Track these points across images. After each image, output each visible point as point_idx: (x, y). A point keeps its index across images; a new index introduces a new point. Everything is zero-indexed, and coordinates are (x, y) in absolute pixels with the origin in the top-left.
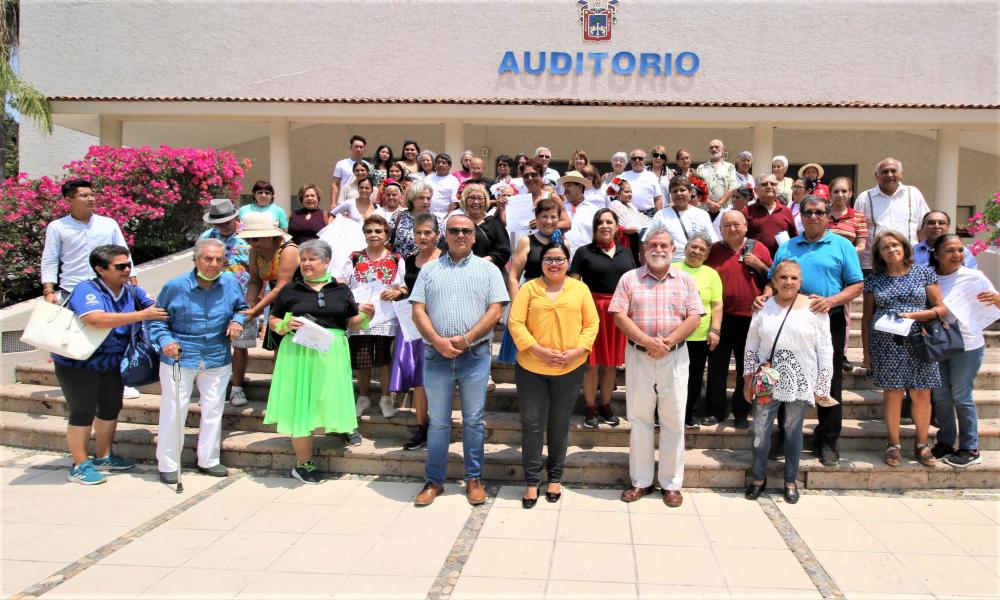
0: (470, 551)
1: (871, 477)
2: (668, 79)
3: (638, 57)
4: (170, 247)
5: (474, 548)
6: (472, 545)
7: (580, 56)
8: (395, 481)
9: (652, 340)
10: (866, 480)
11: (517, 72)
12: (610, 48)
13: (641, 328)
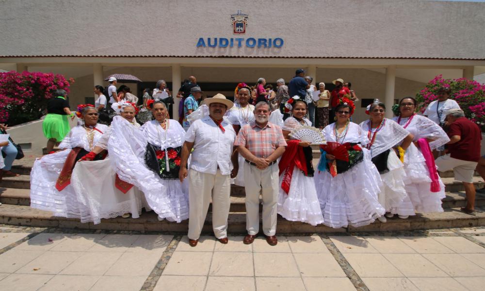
0: (154, 287)
1: (382, 226)
2: (270, 49)
3: (257, 40)
4: (31, 117)
5: (158, 283)
6: (156, 282)
7: (232, 40)
8: (125, 234)
9: (259, 159)
10: (379, 227)
11: (205, 46)
12: (245, 37)
13: (253, 153)
